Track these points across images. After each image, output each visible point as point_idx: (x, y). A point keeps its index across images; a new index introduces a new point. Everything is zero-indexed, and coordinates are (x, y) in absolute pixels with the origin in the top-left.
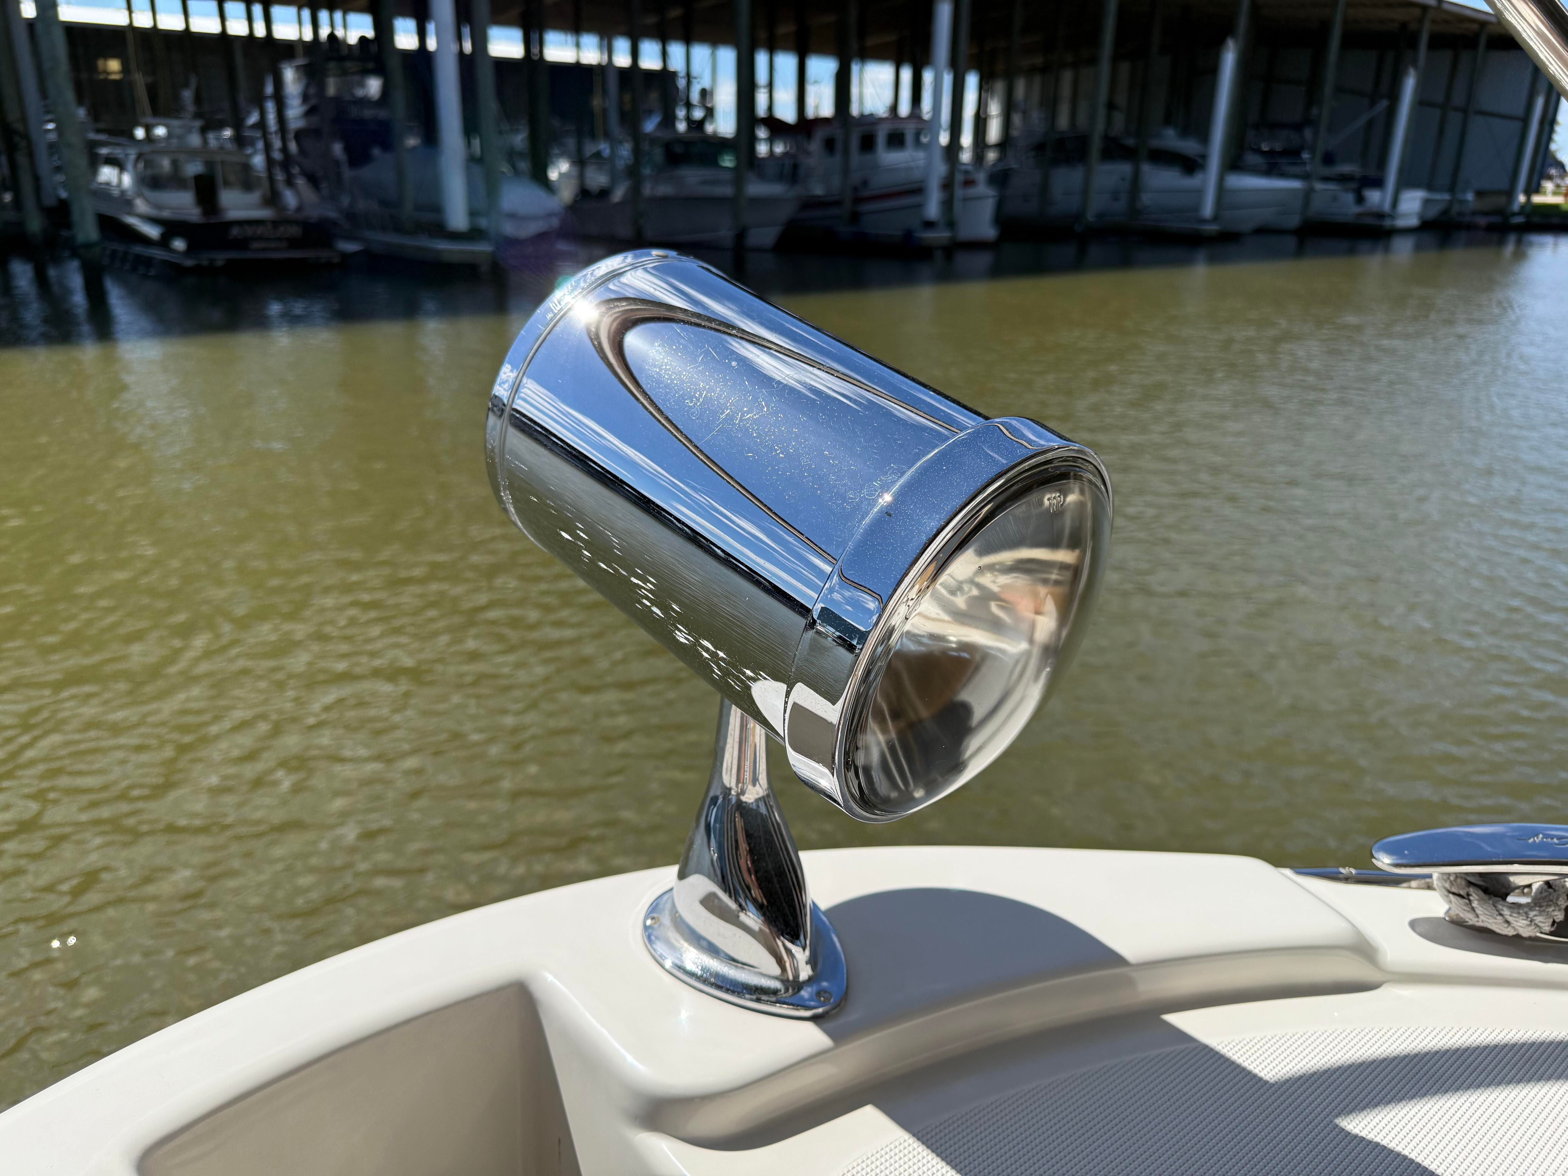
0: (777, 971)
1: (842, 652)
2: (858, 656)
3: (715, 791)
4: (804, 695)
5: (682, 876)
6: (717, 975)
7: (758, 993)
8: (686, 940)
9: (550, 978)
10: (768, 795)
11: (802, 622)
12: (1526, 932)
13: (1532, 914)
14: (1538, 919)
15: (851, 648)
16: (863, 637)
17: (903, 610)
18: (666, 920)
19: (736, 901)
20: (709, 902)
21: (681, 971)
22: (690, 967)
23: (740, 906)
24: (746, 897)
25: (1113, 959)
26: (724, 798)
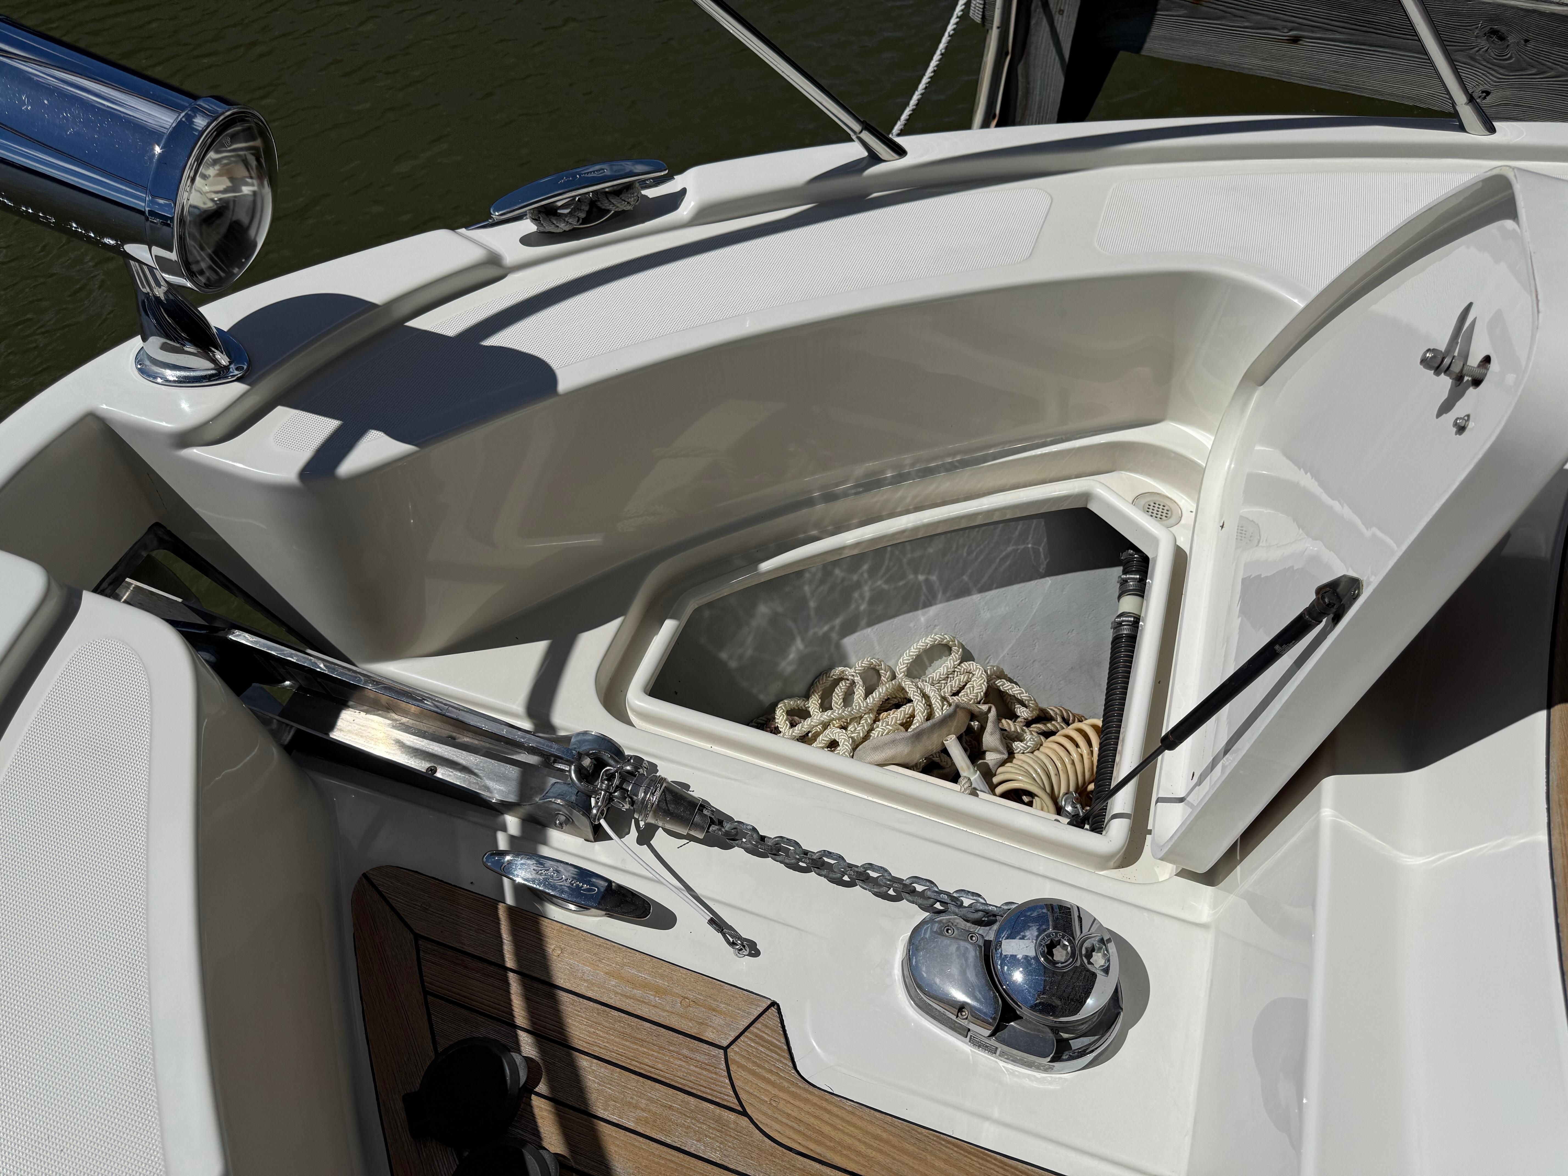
0: (212, 366)
1: (165, 228)
2: (173, 228)
3: (141, 298)
4: (157, 251)
5: (144, 339)
6: (185, 377)
7: (209, 378)
8: (162, 368)
9: (104, 406)
10: (169, 289)
11: (143, 217)
12: (567, 228)
13: (566, 219)
14: (570, 221)
15: (169, 225)
16: (172, 219)
17: (186, 195)
18: (147, 363)
19: (179, 343)
20: (164, 347)
21: (167, 382)
22: (171, 378)
23: (182, 344)
24: (183, 339)
25: (371, 306)
26: (147, 300)
